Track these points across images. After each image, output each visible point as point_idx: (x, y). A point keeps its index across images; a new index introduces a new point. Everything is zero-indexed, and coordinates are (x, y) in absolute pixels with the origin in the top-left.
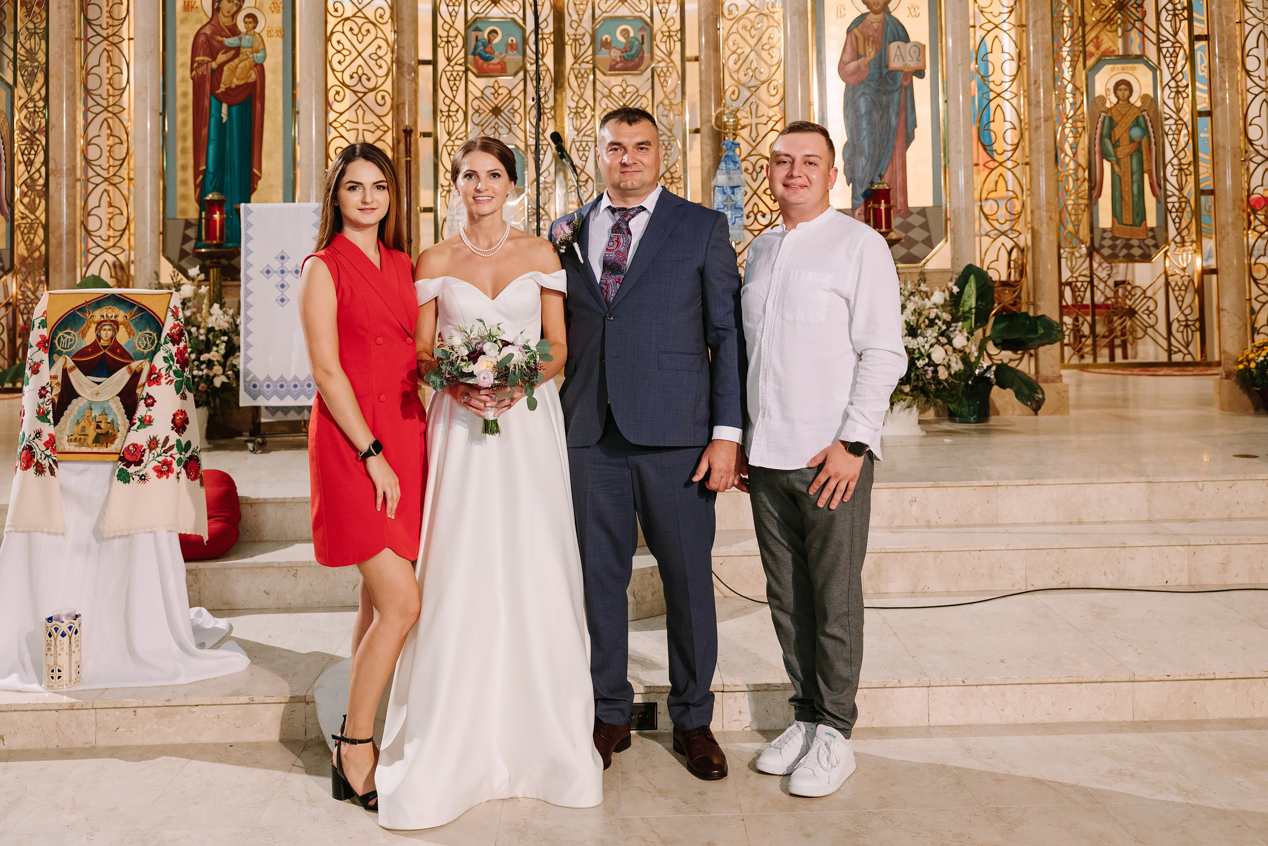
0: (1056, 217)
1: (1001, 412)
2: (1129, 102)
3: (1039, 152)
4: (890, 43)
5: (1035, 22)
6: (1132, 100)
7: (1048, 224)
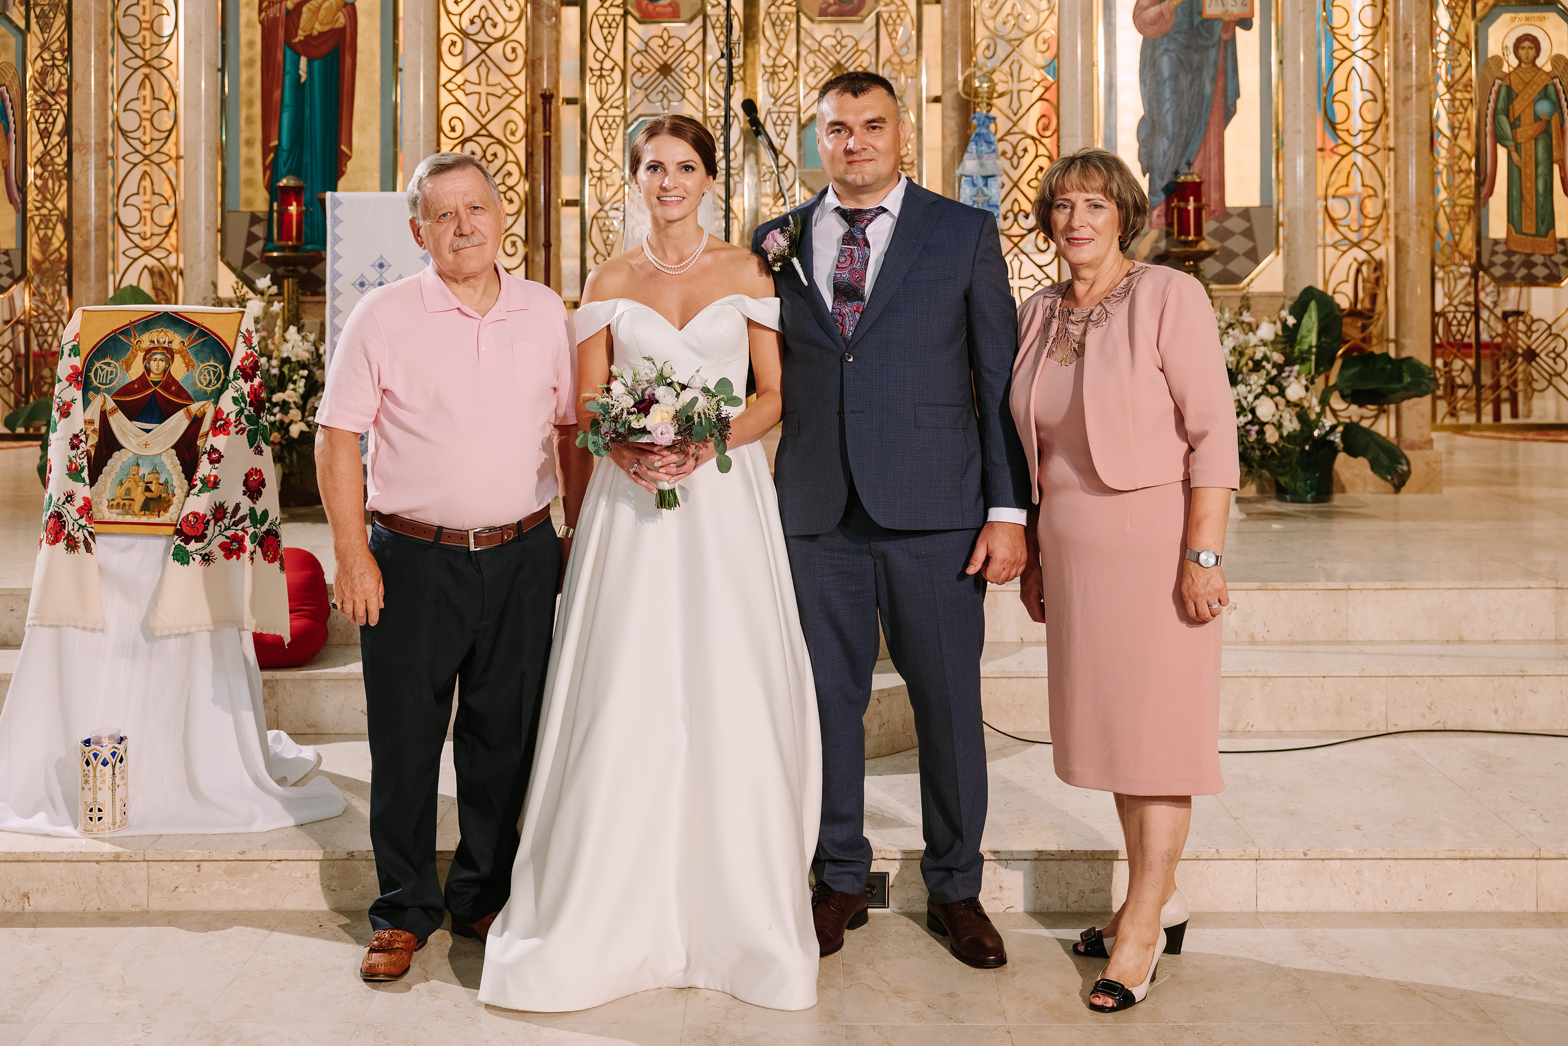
0: (1429, 223)
1: (1348, 488)
2: (1535, 65)
3: (1409, 134)
6: (1539, 62)
7: (1418, 232)
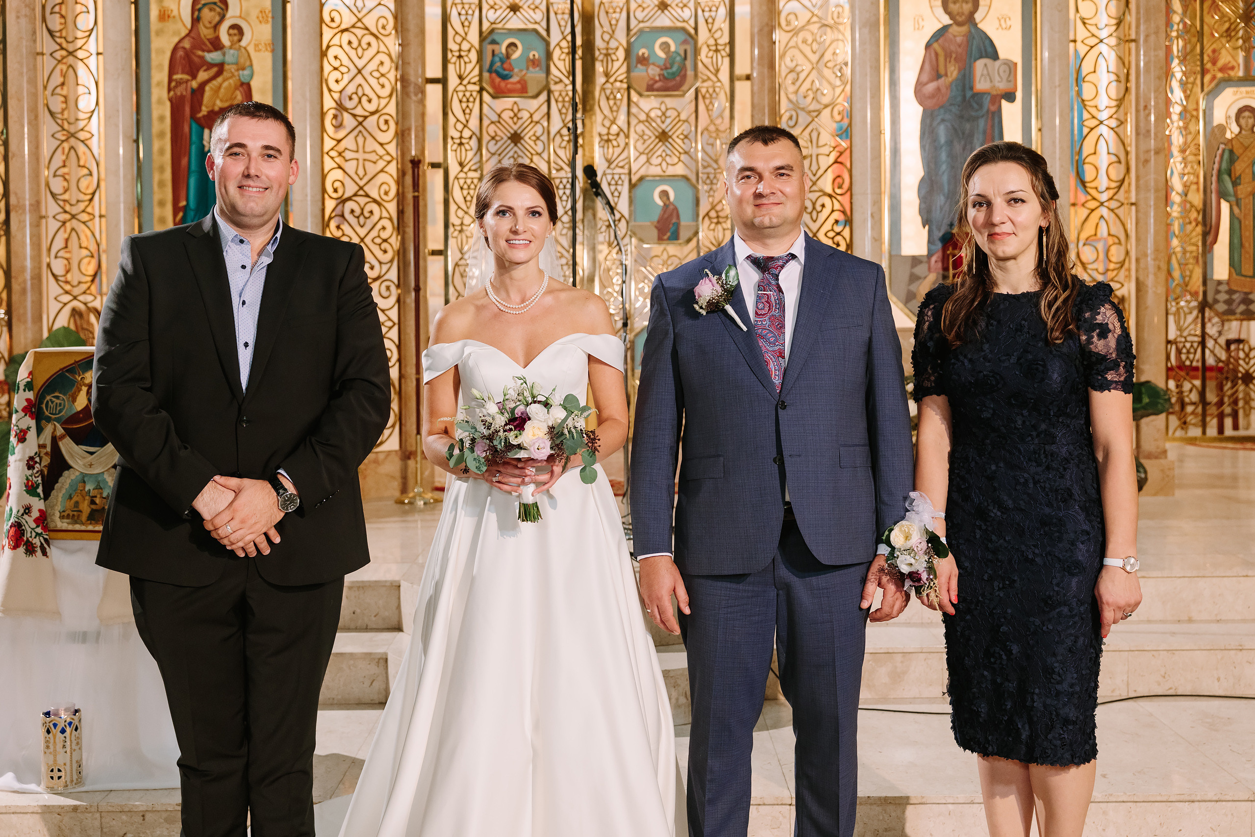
2: (1253, 132)
3: (1148, 191)
4: (975, 60)
5: (1147, 36)
7: (1155, 274)
